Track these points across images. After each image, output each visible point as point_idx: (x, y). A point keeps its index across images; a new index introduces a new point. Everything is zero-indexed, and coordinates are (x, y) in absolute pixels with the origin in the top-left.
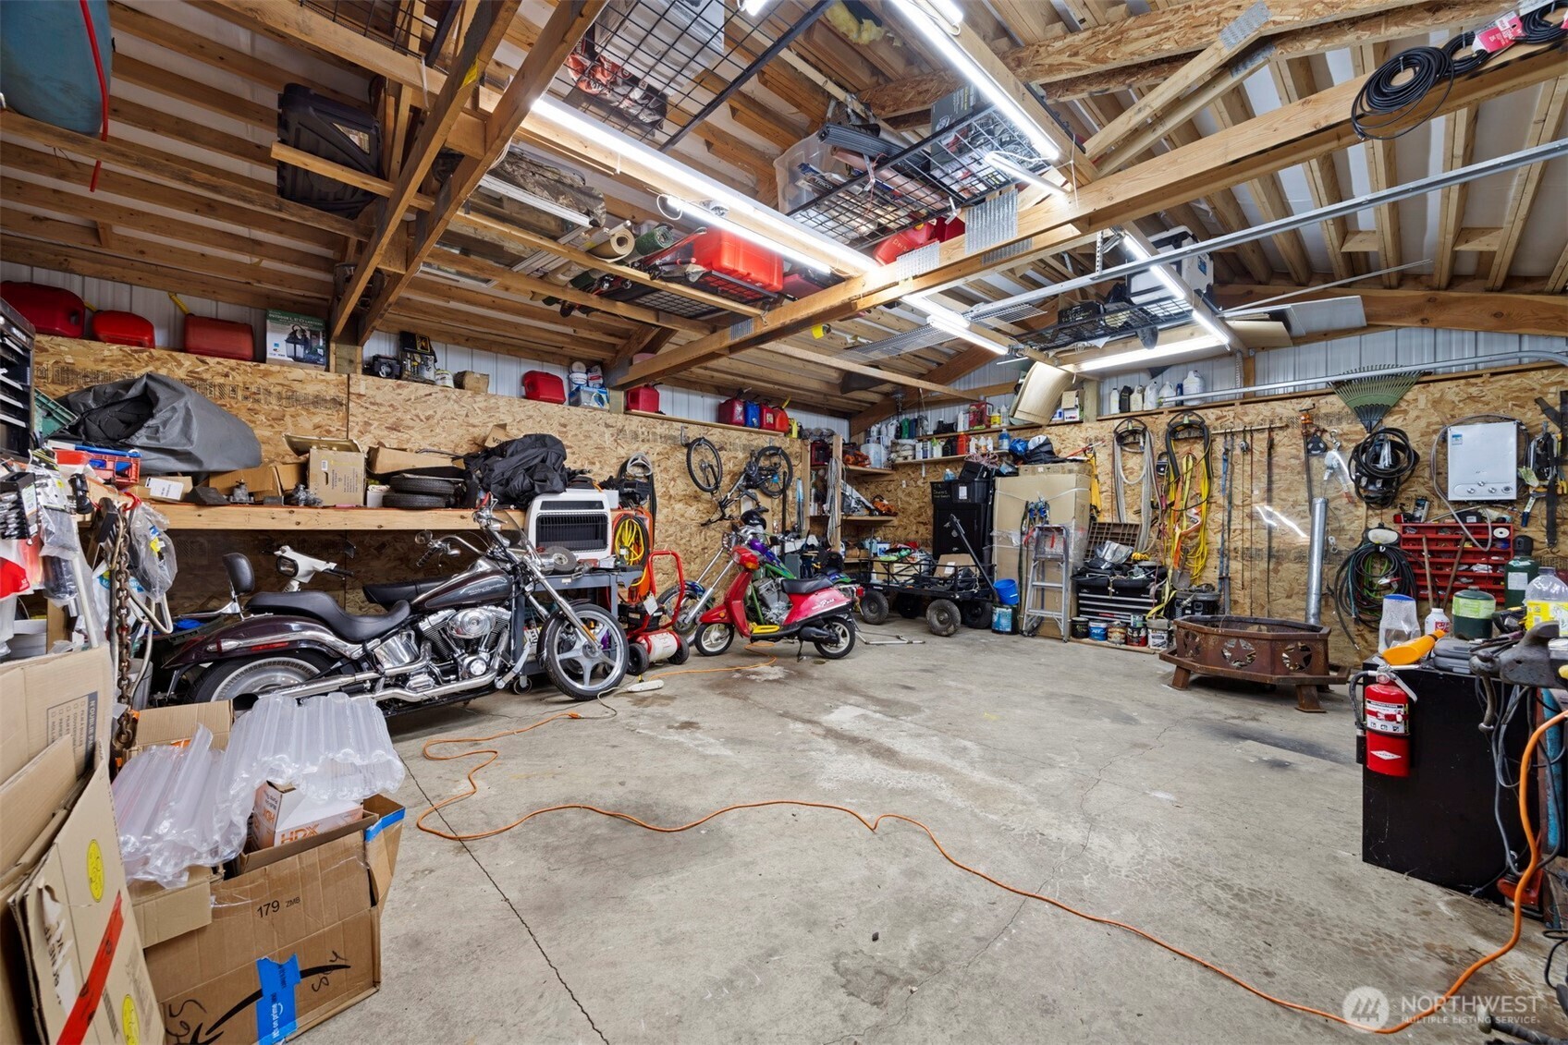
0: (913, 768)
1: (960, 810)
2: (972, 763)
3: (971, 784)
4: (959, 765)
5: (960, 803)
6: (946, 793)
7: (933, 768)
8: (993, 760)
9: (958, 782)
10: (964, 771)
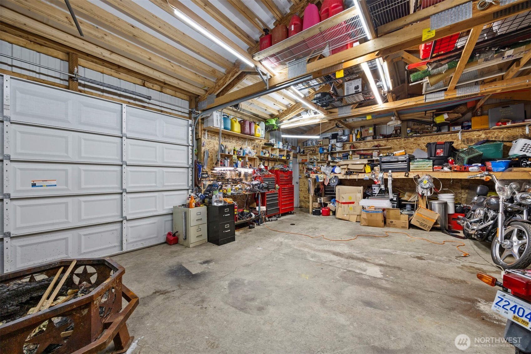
0: (325, 250)
1: (309, 242)
2: (309, 253)
3: (308, 248)
4: (313, 252)
5: (309, 244)
6: (313, 245)
7: (319, 251)
8: (302, 254)
9: (311, 248)
10: (310, 251)
